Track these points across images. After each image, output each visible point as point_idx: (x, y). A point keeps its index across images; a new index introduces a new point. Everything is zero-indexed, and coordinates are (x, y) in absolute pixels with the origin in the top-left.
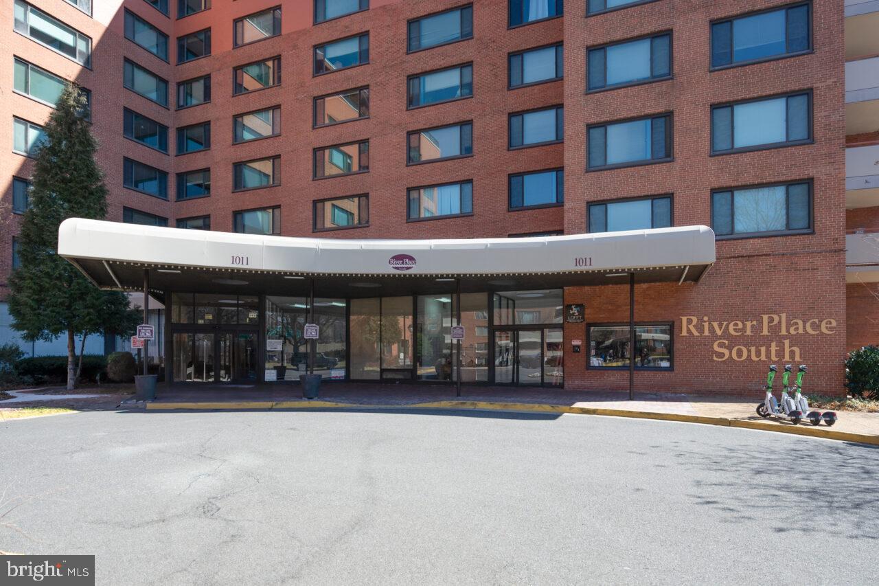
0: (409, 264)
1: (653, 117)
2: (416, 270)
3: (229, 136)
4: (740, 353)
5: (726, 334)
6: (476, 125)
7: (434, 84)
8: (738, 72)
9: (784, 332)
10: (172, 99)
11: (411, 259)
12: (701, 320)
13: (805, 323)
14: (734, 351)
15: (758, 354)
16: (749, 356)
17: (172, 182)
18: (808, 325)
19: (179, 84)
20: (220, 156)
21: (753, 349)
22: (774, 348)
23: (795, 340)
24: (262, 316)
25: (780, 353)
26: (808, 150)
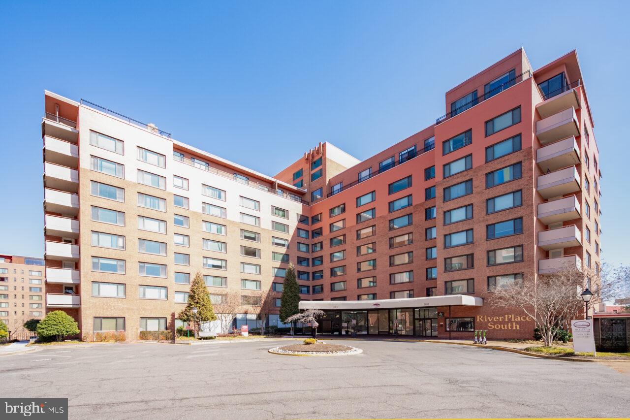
0: (378, 306)
1: (467, 255)
2: (380, 307)
3: (329, 260)
4: (498, 327)
5: (493, 321)
6: (414, 252)
7: (398, 240)
8: (496, 240)
9: (513, 320)
10: (310, 250)
11: (379, 305)
12: (484, 317)
13: (520, 317)
14: (496, 326)
15: (504, 327)
16: (501, 327)
17: (311, 275)
18: (522, 318)
19: (312, 245)
20: (326, 266)
21: (502, 326)
22: (509, 325)
23: (517, 323)
24: (341, 316)
25: (512, 327)
26: (521, 264)
